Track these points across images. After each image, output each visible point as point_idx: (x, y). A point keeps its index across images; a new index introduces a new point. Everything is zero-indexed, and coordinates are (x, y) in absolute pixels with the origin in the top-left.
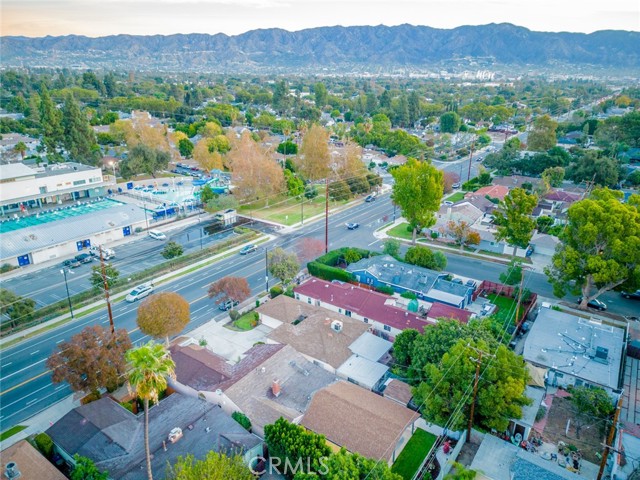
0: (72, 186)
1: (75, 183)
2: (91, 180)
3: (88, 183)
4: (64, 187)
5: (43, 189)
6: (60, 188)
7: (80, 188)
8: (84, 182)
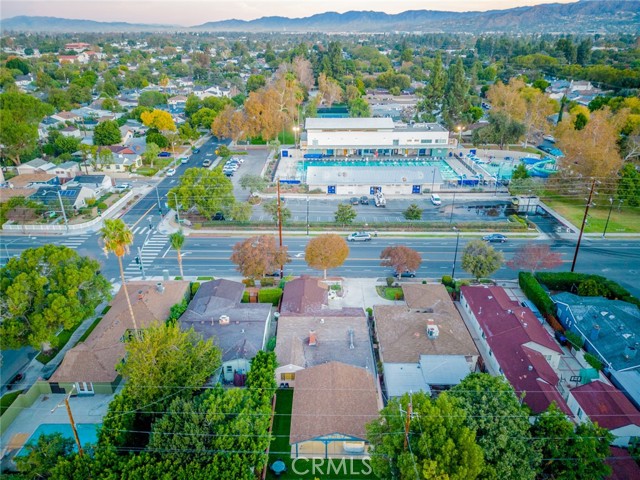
0: (419, 143)
1: (423, 141)
2: (437, 141)
3: (433, 143)
4: (413, 143)
5: (396, 142)
6: (409, 143)
7: (426, 146)
8: (430, 141)
